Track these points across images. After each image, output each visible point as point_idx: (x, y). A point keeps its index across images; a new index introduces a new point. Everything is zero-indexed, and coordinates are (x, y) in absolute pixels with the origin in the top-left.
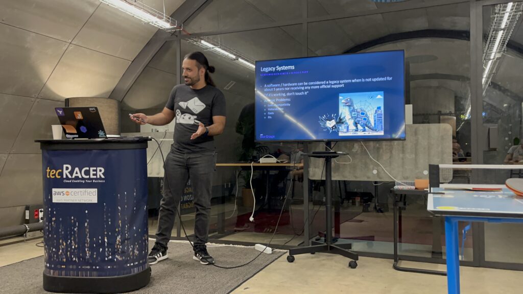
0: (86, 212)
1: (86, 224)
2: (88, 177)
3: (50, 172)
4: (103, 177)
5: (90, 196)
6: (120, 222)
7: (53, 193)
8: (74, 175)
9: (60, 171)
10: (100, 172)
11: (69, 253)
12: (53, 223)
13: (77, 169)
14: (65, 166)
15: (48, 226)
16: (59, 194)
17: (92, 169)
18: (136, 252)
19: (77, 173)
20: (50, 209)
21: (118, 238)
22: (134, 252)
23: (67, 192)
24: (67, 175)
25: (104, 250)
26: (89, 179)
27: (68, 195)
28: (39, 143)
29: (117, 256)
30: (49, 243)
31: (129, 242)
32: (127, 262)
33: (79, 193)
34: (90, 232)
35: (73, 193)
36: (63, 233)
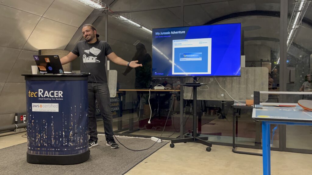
0: (52, 117)
1: (52, 124)
2: (53, 96)
3: (30, 94)
4: (62, 96)
5: (54, 108)
6: (72, 123)
7: (32, 106)
8: (45, 95)
9: (37, 93)
10: (60, 94)
11: (42, 141)
12: (32, 123)
13: (46, 92)
14: (39, 90)
15: (30, 125)
16: (36, 106)
17: (55, 92)
18: (81, 141)
19: (46, 94)
20: (31, 115)
21: (71, 133)
22: (80, 141)
23: (41, 105)
24: (40, 95)
25: (62, 140)
26: (54, 98)
27: (41, 107)
28: (24, 76)
29: (70, 143)
30: (30, 135)
31: (77, 135)
32: (76, 146)
33: (48, 106)
34: (54, 129)
35: (44, 106)
36: (38, 129)
